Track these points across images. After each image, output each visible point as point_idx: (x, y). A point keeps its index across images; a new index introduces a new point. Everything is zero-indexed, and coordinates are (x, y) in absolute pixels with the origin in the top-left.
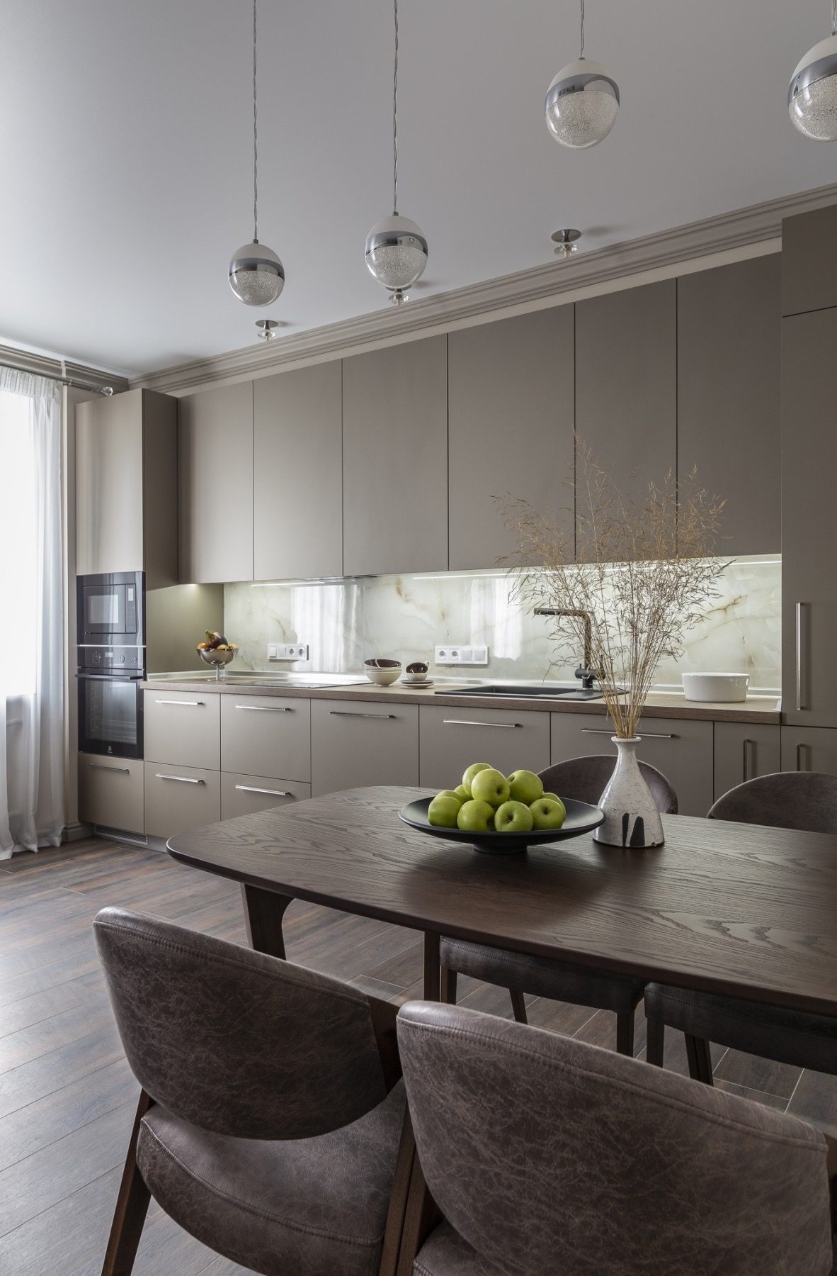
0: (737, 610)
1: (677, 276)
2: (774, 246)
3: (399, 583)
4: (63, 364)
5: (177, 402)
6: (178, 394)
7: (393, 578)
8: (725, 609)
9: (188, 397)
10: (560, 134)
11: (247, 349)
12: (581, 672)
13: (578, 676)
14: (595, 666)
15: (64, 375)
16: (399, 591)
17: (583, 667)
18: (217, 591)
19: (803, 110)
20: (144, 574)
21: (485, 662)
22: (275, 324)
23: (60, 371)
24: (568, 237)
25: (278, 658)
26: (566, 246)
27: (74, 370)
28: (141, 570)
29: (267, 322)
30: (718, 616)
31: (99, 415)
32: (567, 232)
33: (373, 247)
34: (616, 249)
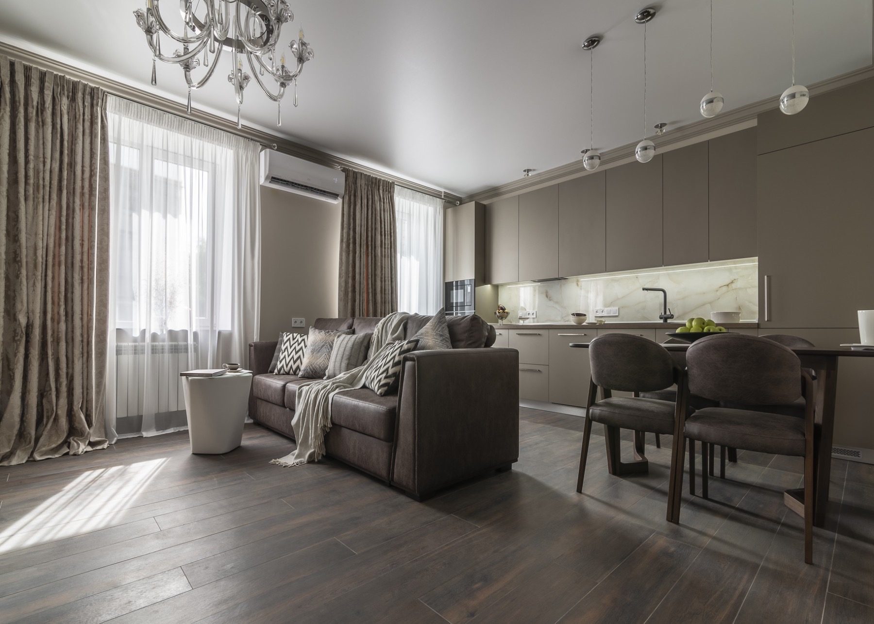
0: (733, 286)
1: (708, 139)
2: (753, 123)
3: (578, 281)
4: (443, 193)
5: (485, 206)
6: (485, 202)
7: (574, 278)
8: (728, 285)
9: (491, 204)
10: (704, 113)
11: (516, 181)
12: (662, 316)
13: (661, 318)
14: (668, 313)
15: (443, 197)
16: (578, 285)
17: (663, 314)
18: (496, 287)
19: (784, 106)
20: (475, 280)
21: (617, 315)
22: (530, 170)
23: (441, 196)
24: (662, 125)
25: (523, 317)
26: (660, 130)
27: (447, 195)
28: (474, 278)
29: (528, 170)
30: (725, 289)
31: (456, 213)
32: (661, 124)
33: (639, 150)
34: (680, 129)
